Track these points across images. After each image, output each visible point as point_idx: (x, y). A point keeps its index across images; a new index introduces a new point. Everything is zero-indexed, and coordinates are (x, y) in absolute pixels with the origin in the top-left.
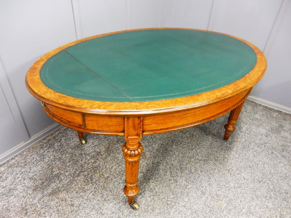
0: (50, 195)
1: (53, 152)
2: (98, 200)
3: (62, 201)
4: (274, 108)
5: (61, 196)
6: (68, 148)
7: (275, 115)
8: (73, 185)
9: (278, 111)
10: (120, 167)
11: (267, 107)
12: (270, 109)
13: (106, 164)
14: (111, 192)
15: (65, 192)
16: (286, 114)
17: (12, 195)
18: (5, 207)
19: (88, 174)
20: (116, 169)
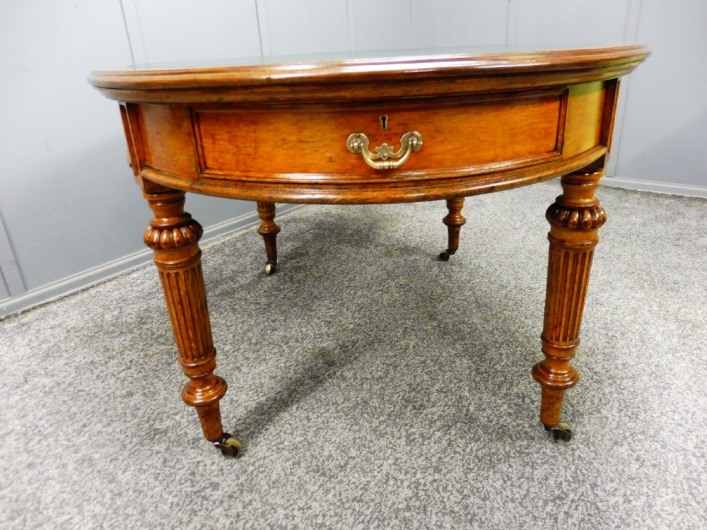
0: (218, 296)
1: (222, 256)
2: (304, 298)
3: (241, 300)
4: (666, 193)
5: (237, 296)
6: (248, 252)
7: (667, 202)
8: (259, 286)
9: (674, 197)
10: (343, 266)
11: (649, 194)
12: (657, 195)
13: (317, 264)
14: (327, 290)
15: (244, 292)
16: (691, 199)
17: (154, 298)
18: (142, 309)
19: (285, 275)
20: (335, 268)
